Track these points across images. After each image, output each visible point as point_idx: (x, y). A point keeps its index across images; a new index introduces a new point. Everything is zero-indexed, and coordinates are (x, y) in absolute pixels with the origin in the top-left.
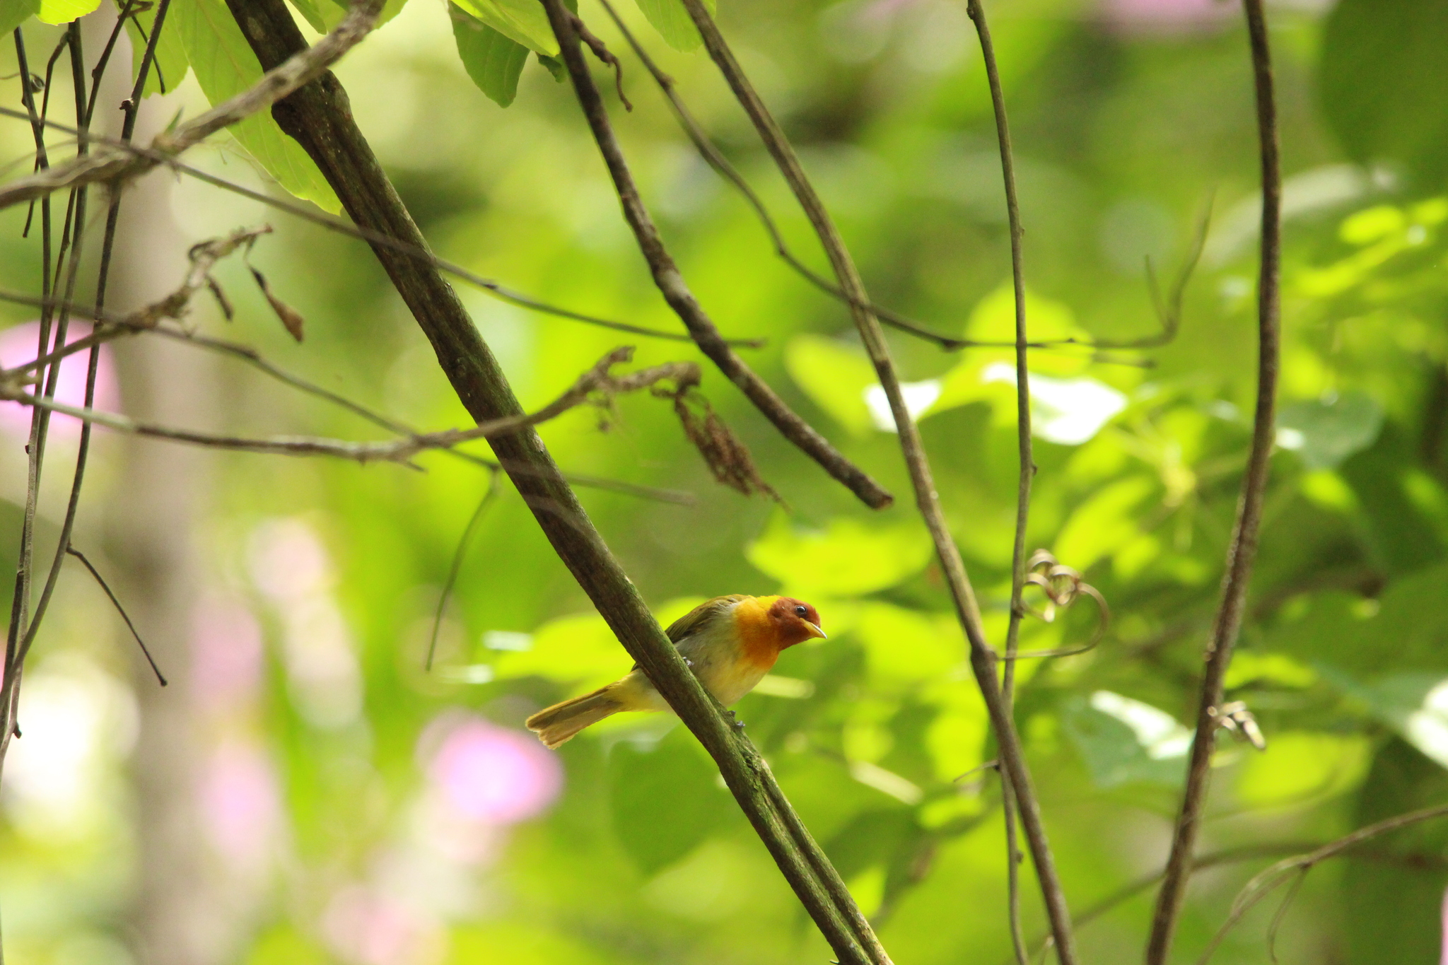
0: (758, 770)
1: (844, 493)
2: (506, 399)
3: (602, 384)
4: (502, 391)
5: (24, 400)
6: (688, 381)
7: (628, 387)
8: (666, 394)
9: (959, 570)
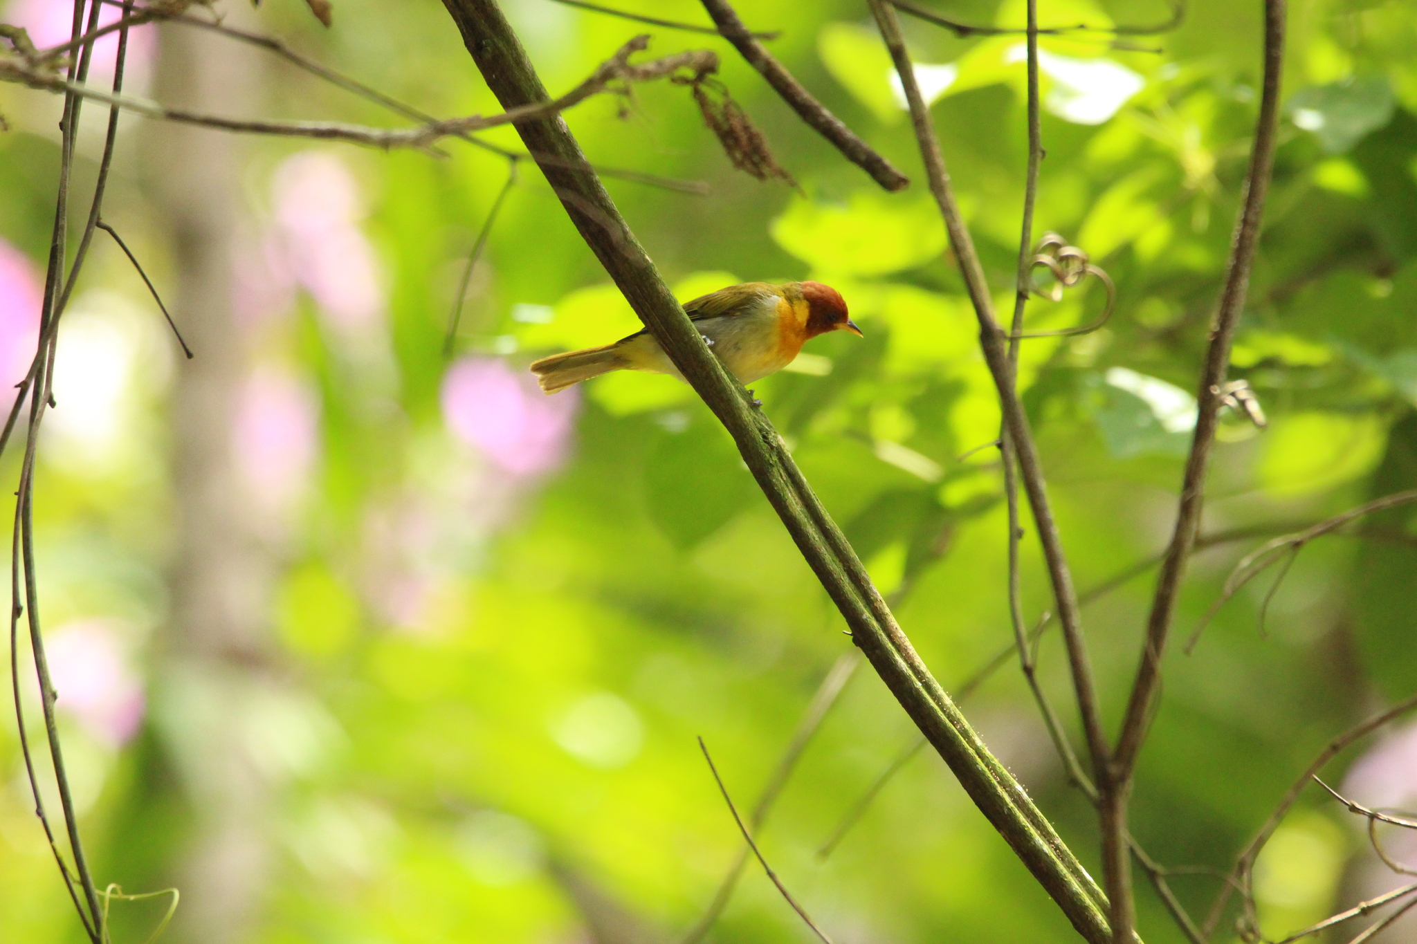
0: (774, 445)
1: (863, 176)
2: (530, 80)
3: (620, 72)
4: (527, 73)
5: (56, 86)
6: (707, 68)
7: (647, 75)
8: (685, 81)
9: (970, 249)
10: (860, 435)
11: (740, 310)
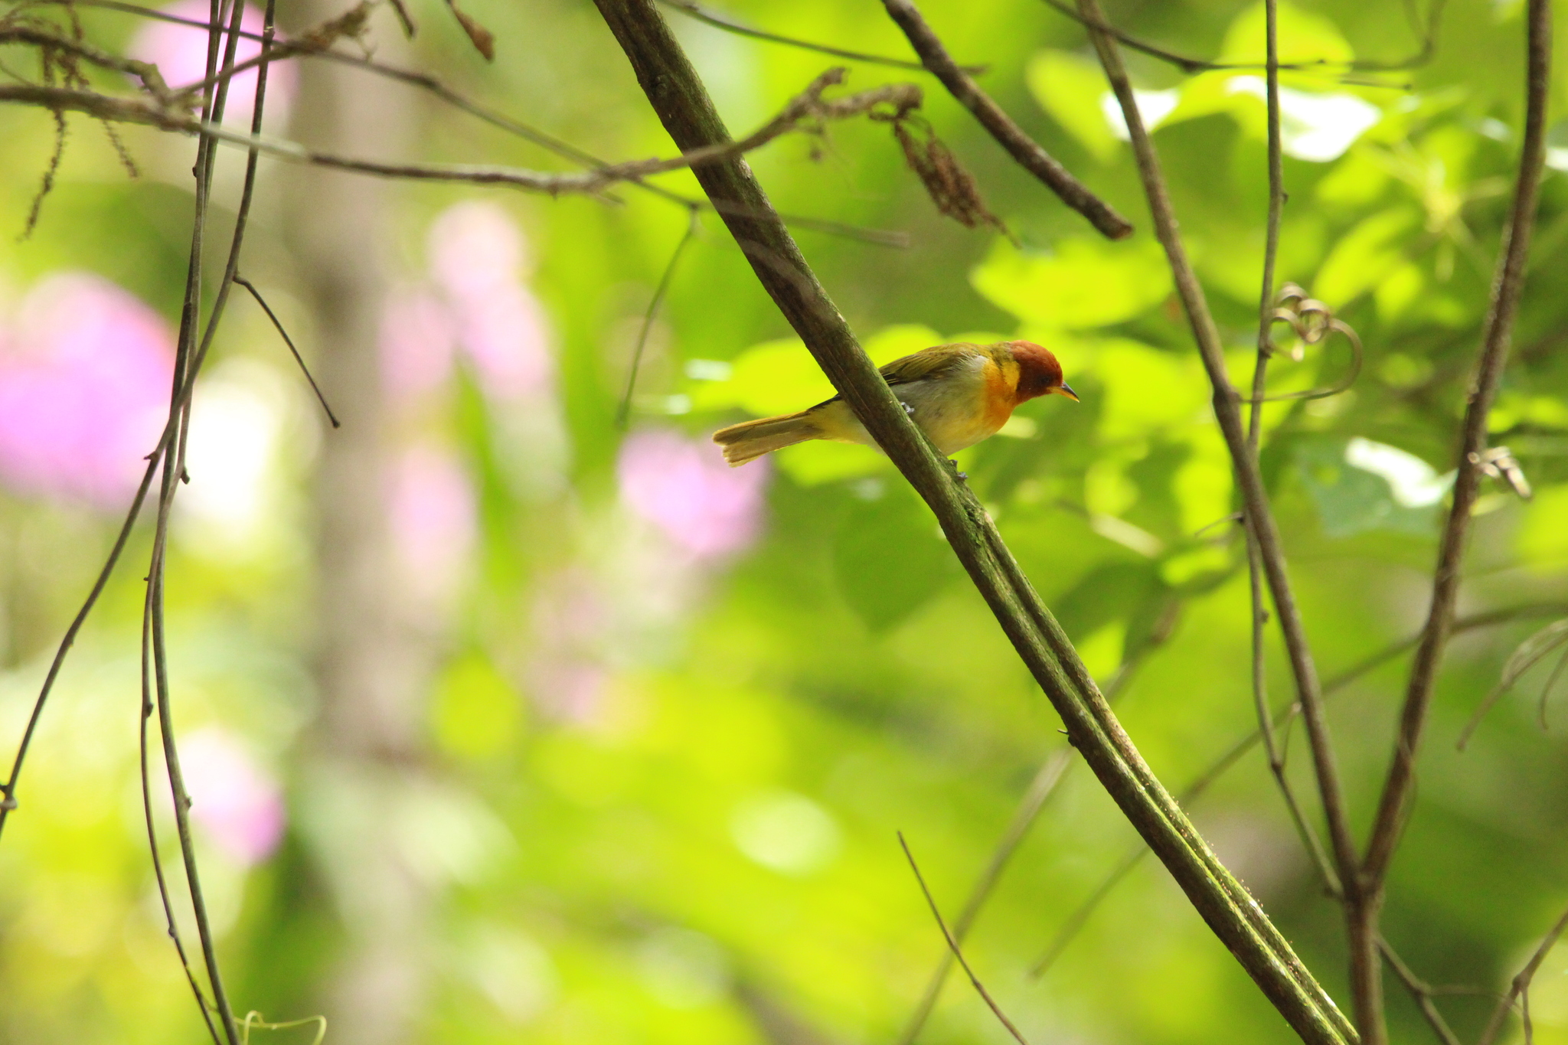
0: (981, 523)
1: (1083, 222)
2: (710, 121)
3: (814, 110)
4: (706, 112)
5: (190, 128)
6: (909, 103)
7: (843, 112)
8: (885, 118)
9: (1202, 303)
10: (1075, 507)
11: (942, 373)
